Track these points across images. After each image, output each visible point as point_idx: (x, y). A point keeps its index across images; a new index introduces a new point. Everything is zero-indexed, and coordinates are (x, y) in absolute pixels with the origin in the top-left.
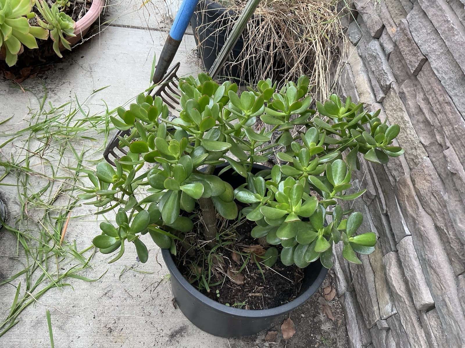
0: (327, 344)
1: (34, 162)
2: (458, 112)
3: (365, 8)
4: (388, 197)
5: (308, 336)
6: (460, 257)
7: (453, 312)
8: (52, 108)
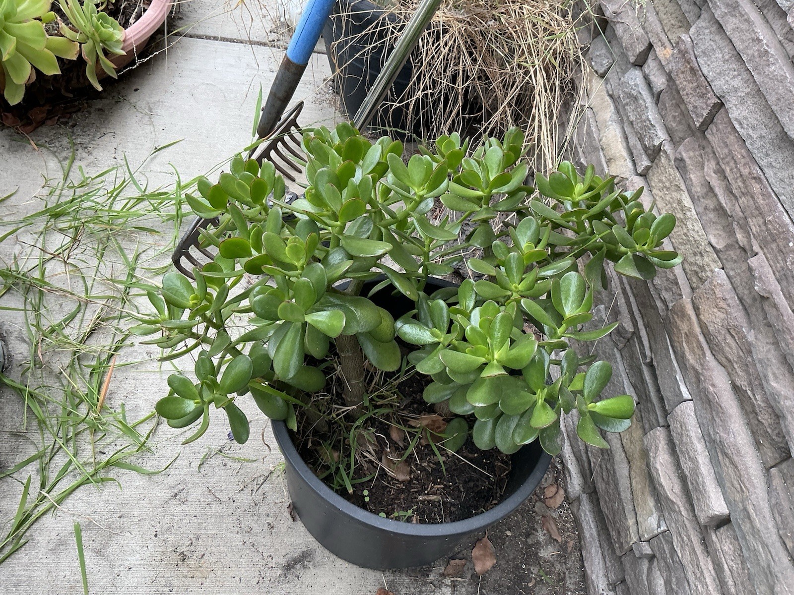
0: (549, 581)
1: (53, 269)
2: (773, 194)
3: (620, 13)
4: (654, 335)
5: (517, 567)
6: (774, 437)
7: (762, 529)
8: (84, 177)
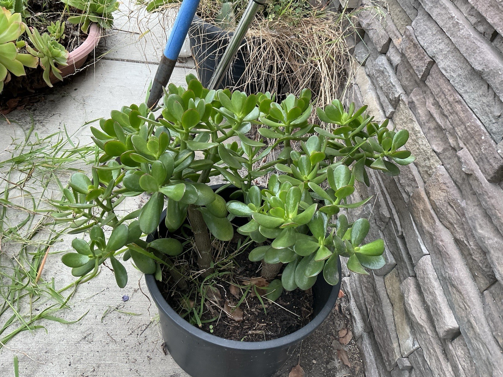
1: (14, 194)
2: (469, 109)
3: (371, 24)
4: (403, 217)
6: (484, 269)
7: (480, 333)
8: (38, 139)
